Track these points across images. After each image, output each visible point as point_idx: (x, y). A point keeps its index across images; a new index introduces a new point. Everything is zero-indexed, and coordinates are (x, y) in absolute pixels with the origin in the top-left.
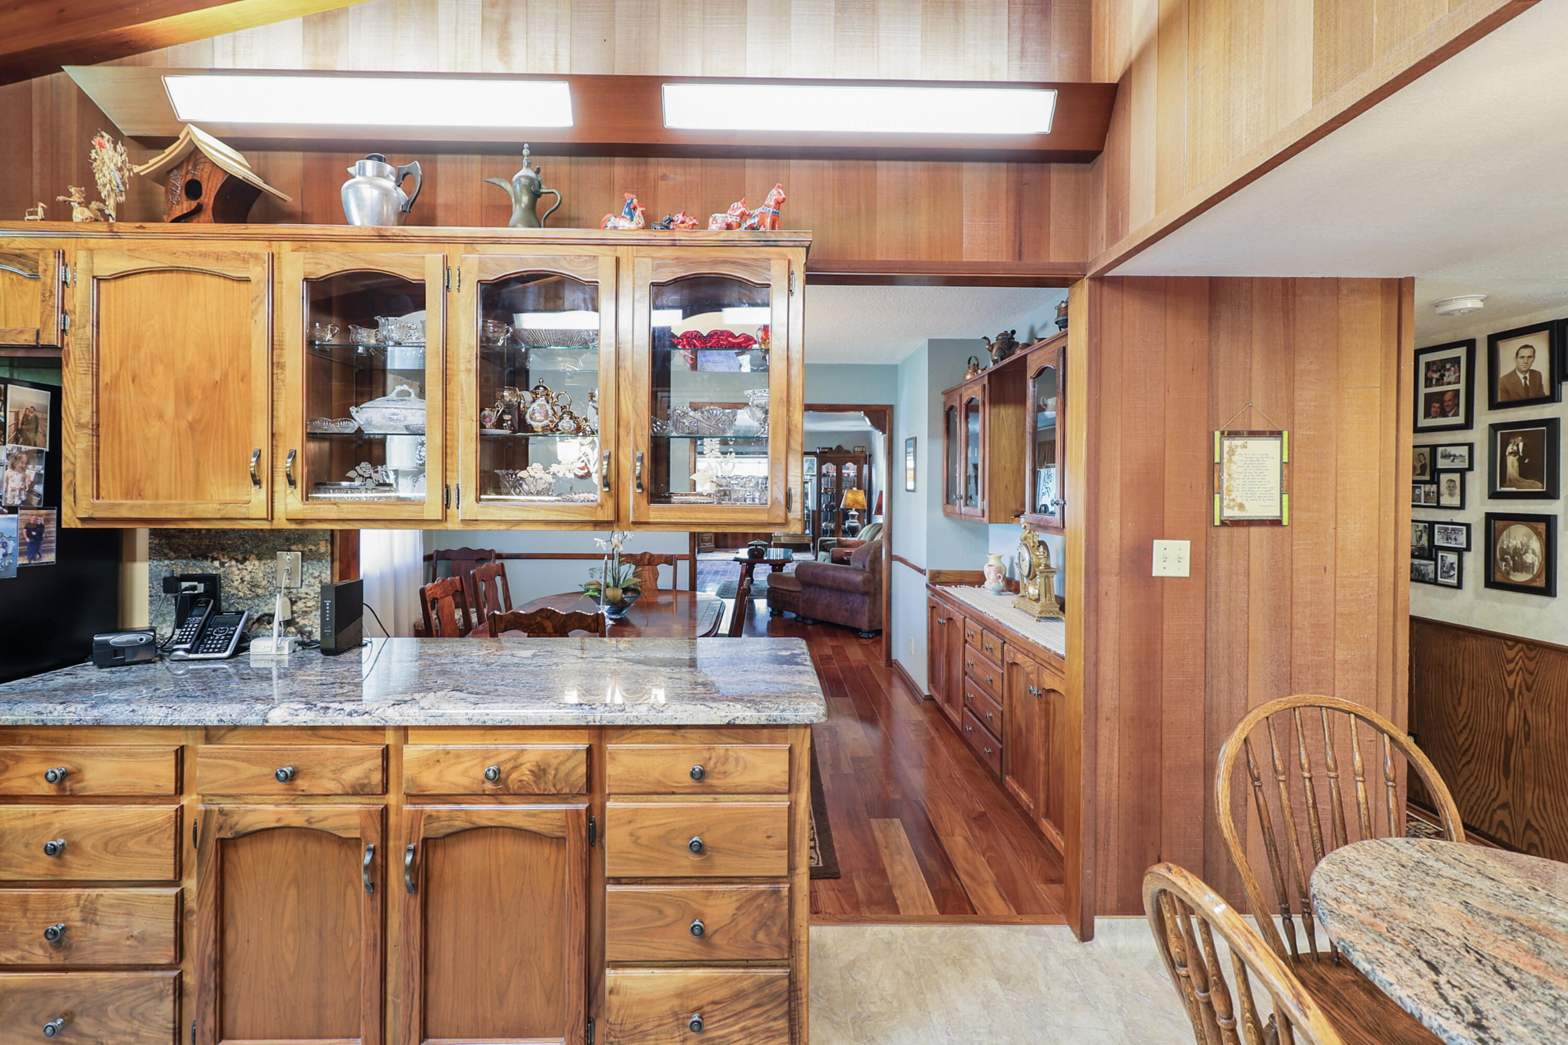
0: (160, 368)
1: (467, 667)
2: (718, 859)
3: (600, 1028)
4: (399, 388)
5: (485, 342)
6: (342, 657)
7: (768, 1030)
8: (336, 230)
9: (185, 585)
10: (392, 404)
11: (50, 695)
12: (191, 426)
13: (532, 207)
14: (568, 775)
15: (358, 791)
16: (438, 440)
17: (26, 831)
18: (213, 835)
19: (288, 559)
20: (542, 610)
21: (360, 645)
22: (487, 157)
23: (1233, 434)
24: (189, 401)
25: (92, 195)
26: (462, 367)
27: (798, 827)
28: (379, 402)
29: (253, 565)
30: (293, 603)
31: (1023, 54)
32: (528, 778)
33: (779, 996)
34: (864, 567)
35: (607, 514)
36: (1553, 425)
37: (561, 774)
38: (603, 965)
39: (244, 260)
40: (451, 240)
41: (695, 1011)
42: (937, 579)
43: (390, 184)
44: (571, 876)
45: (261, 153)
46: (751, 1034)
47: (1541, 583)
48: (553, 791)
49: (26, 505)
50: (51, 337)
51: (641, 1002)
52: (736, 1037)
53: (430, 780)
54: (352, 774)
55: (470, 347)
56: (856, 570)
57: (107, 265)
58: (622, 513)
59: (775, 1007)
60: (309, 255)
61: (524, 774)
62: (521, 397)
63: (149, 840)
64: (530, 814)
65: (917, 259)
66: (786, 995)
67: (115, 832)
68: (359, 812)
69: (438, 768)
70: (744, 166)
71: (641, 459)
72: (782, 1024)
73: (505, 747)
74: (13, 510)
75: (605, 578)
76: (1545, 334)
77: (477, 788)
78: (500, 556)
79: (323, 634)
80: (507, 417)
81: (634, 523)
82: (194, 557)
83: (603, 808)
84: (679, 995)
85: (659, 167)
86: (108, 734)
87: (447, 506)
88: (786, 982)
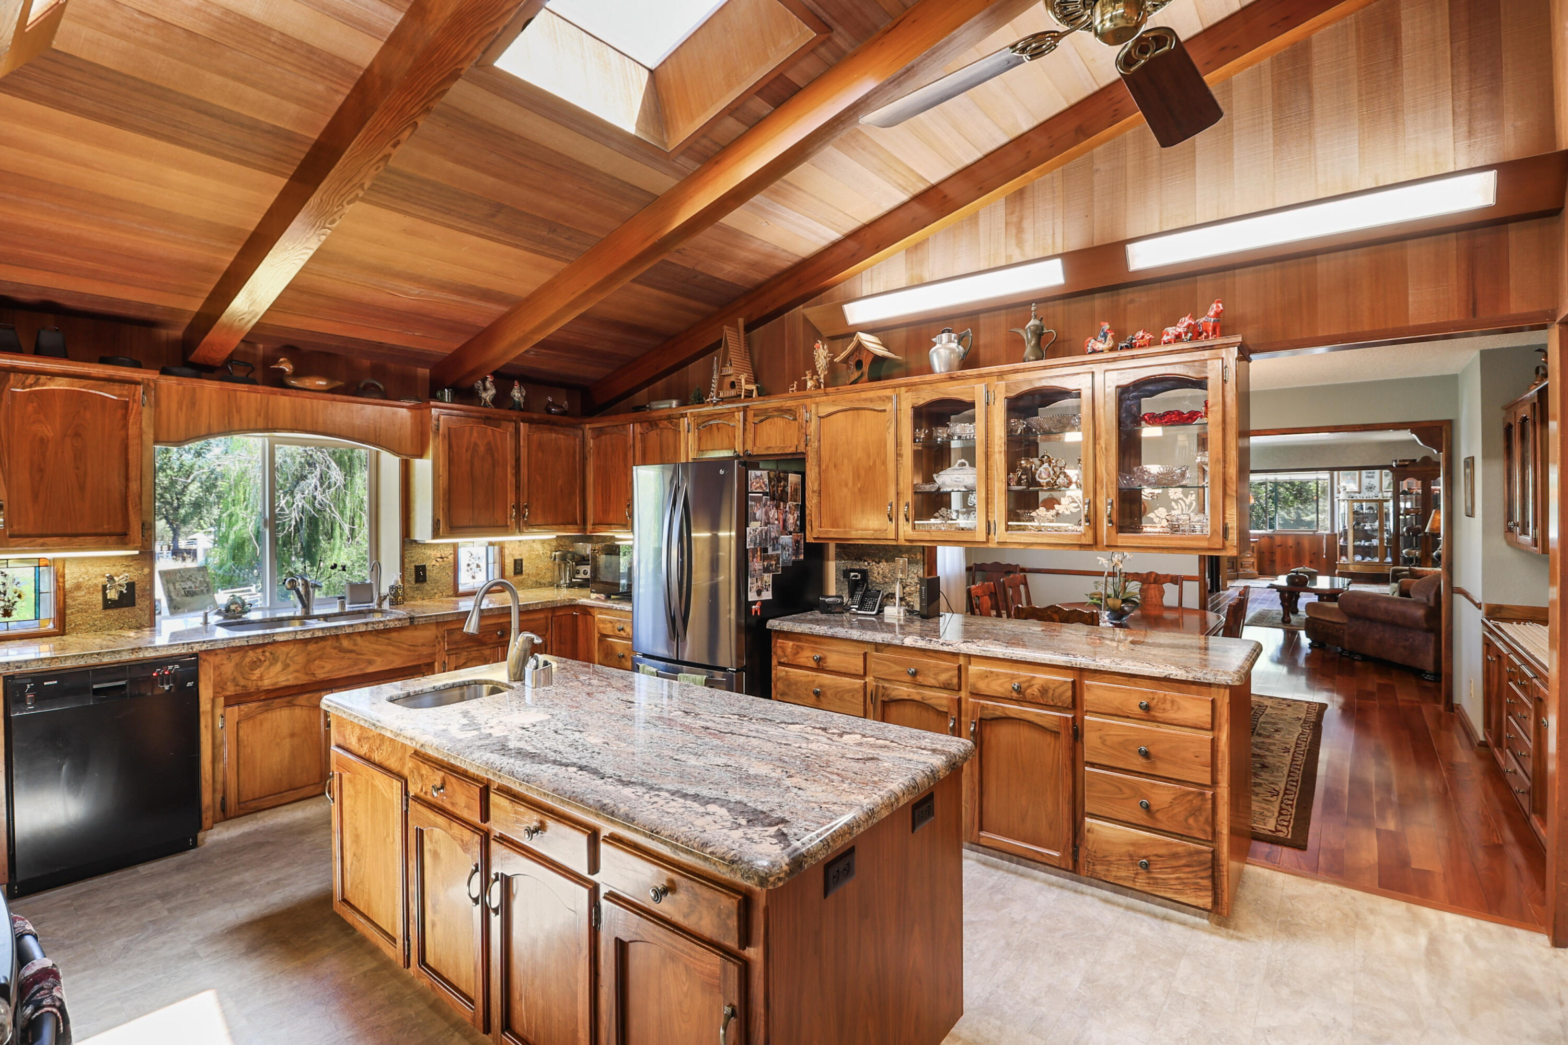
0: (846, 461)
1: (1001, 632)
2: (1159, 764)
3: (1082, 853)
4: (959, 461)
5: (1010, 432)
6: (931, 620)
7: (1196, 884)
8: (928, 377)
9: (852, 574)
10: (956, 472)
11: (811, 621)
12: (859, 490)
13: (1038, 344)
14: (1060, 695)
15: (946, 687)
16: (983, 495)
17: (806, 683)
18: (880, 699)
19: (901, 561)
20: (1051, 606)
21: (939, 616)
22: (1010, 310)
24: (859, 476)
25: (815, 372)
26: (996, 450)
27: (1220, 755)
28: (948, 471)
29: (883, 565)
30: (904, 588)
31: (1471, 133)
32: (1036, 693)
33: (1205, 864)
34: (1428, 600)
35: (1088, 540)
37: (1057, 694)
38: (1085, 814)
39: (884, 401)
40: (990, 374)
41: (1144, 857)
42: (1496, 613)
43: (954, 345)
44: (1063, 756)
45: (886, 332)
46: (1184, 883)
48: (1052, 703)
49: (794, 531)
50: (801, 449)
51: (1108, 842)
52: (1173, 882)
53: (982, 686)
54: (944, 677)
55: (1001, 437)
56: (1416, 603)
57: (824, 411)
58: (1099, 539)
59: (1201, 870)
60: (914, 393)
61: (1034, 691)
62: (1033, 463)
63: (853, 696)
64: (1038, 715)
65: (1360, 330)
66: (1210, 865)
67: (840, 690)
68: (946, 698)
69: (986, 681)
70: (1196, 282)
71: (1112, 504)
72: (1207, 883)
73: (1024, 674)
74: (791, 533)
75: (1106, 589)
77: (1008, 695)
78: (1023, 570)
79: (921, 606)
80: (1023, 477)
81: (1108, 546)
82: (856, 559)
83: (1083, 719)
84: (1133, 844)
85: (1126, 296)
86: (835, 642)
87: (988, 533)
88: (1210, 856)
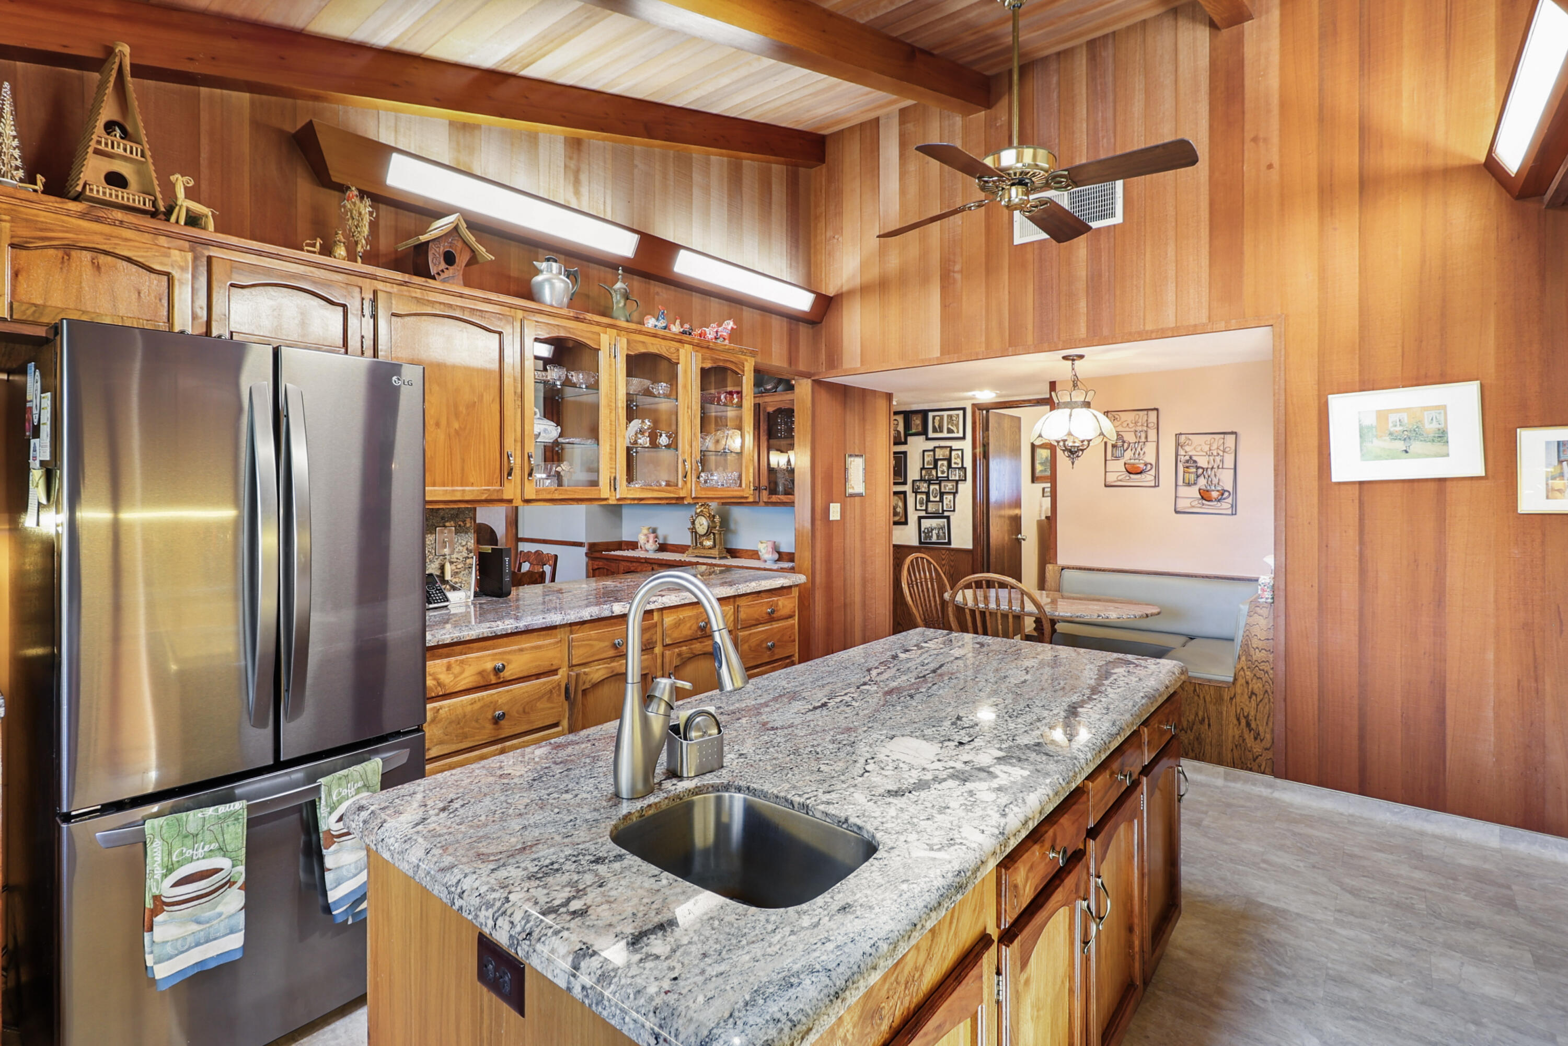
13: (624, 307)
16: (608, 450)
18: (581, 688)
19: (446, 532)
23: (851, 456)
26: (619, 405)
35: (684, 493)
36: (905, 453)
39: (499, 320)
45: (418, 216)
47: (903, 520)
53: (676, 635)
55: (624, 393)
58: (690, 492)
63: (548, 700)
67: (528, 700)
69: (679, 628)
71: (698, 463)
76: (902, 416)
81: (694, 498)
87: (611, 490)
